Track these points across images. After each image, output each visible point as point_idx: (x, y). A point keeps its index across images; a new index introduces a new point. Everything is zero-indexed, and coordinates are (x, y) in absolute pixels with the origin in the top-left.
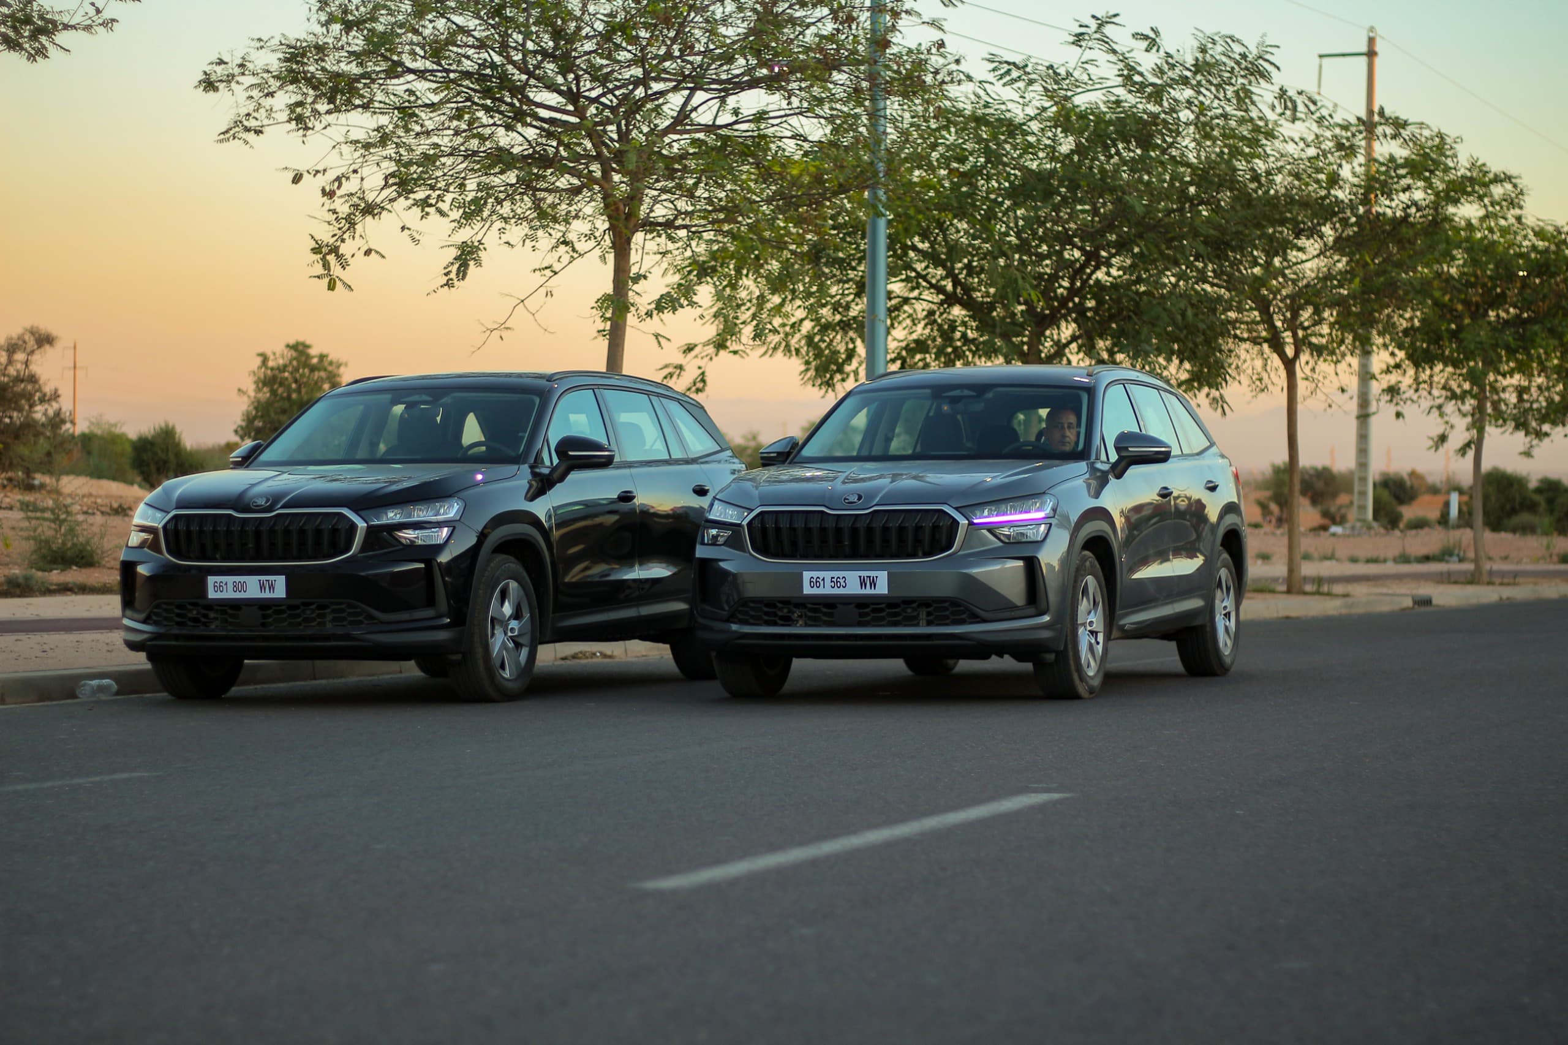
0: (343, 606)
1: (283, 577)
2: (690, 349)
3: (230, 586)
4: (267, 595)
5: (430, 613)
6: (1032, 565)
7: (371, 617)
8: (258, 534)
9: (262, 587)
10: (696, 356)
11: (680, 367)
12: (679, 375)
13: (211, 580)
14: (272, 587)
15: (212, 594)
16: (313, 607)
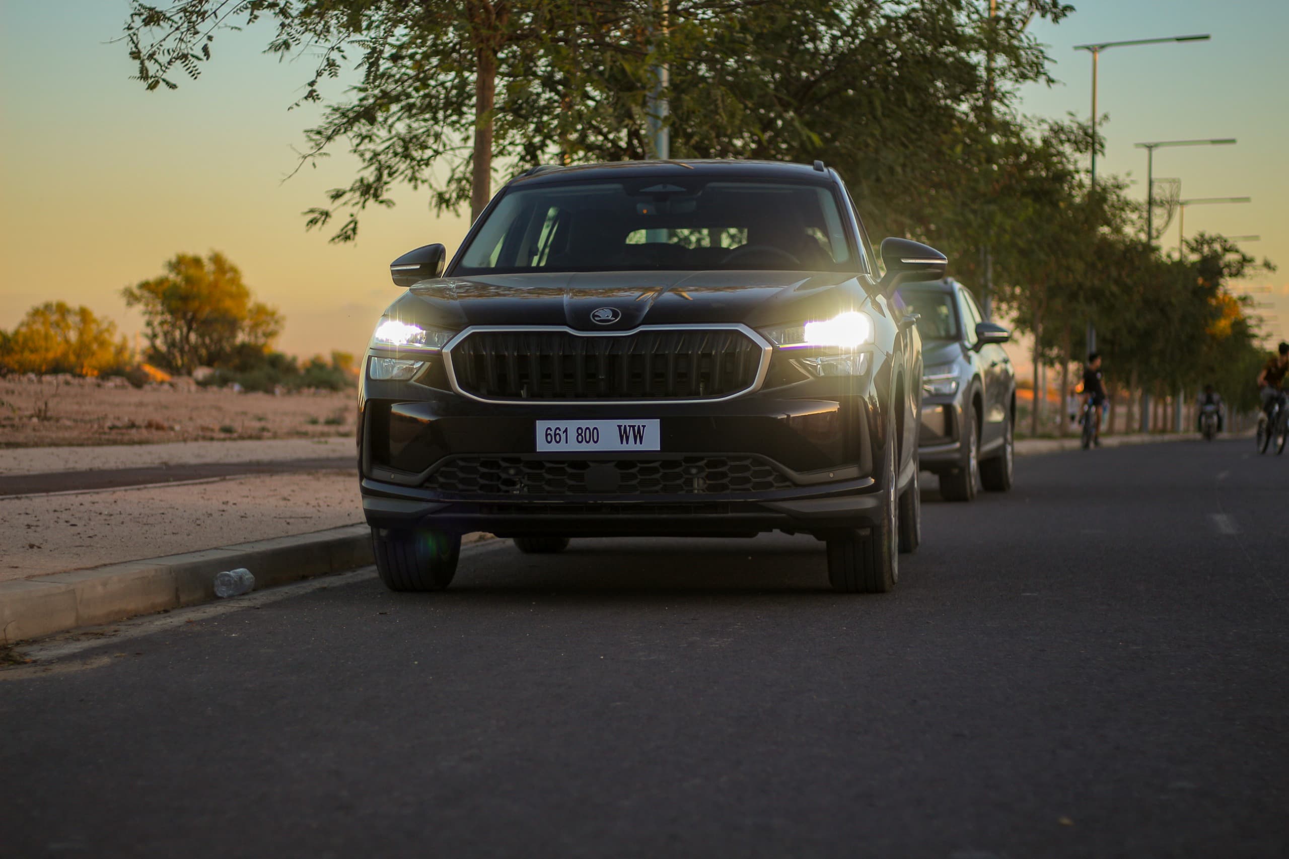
0: (747, 462)
1: (657, 422)
2: (337, 195)
3: (572, 434)
4: (631, 446)
5: (852, 471)
6: (949, 410)
7: (784, 478)
8: (613, 359)
9: (623, 435)
10: (345, 204)
11: (326, 214)
12: (324, 222)
13: (541, 426)
14: (639, 436)
15: (542, 446)
16: (701, 463)
